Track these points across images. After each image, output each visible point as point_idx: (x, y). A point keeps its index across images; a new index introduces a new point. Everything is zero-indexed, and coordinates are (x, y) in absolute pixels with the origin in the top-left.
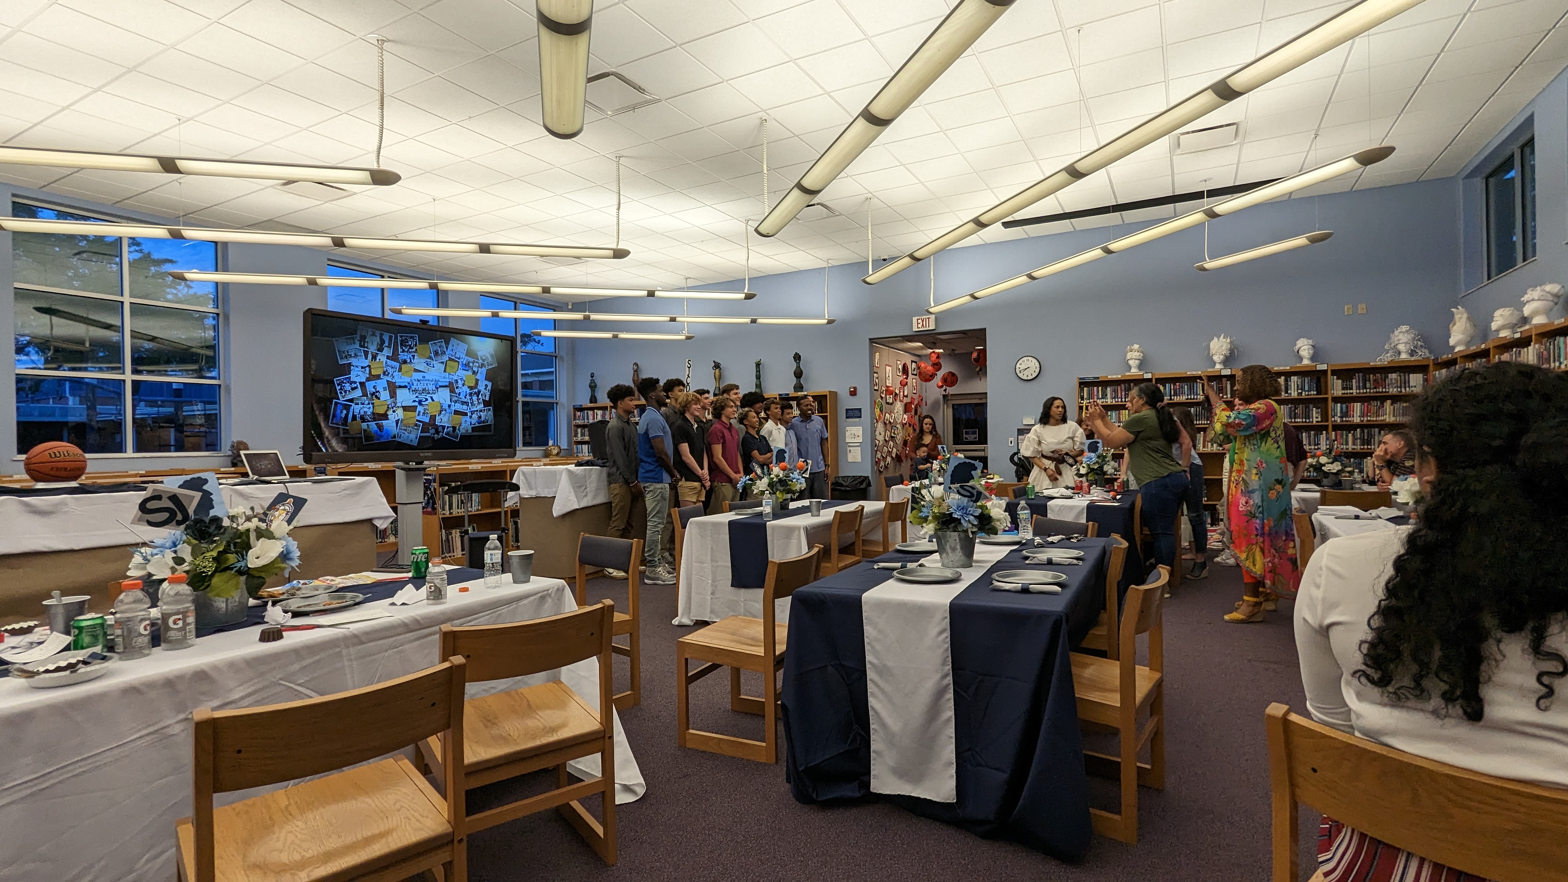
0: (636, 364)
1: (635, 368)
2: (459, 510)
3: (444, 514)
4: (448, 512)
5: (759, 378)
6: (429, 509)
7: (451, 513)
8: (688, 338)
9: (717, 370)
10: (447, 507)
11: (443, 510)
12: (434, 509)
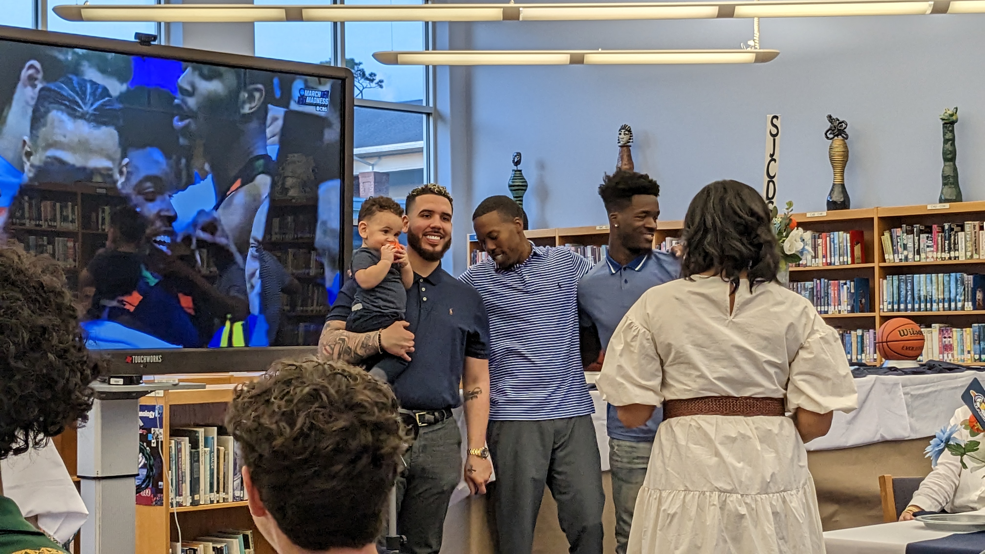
0: (627, 130)
1: (624, 138)
2: (214, 496)
3: (179, 504)
4: (189, 500)
5: (953, 159)
6: (147, 493)
7: (194, 503)
8: (762, 58)
9: (838, 141)
10: (186, 487)
11: (179, 493)
12: (158, 491)
